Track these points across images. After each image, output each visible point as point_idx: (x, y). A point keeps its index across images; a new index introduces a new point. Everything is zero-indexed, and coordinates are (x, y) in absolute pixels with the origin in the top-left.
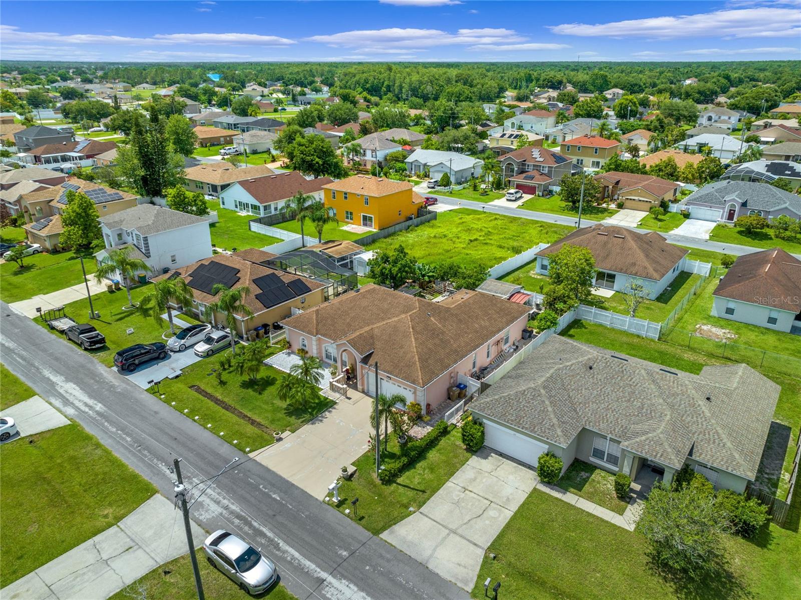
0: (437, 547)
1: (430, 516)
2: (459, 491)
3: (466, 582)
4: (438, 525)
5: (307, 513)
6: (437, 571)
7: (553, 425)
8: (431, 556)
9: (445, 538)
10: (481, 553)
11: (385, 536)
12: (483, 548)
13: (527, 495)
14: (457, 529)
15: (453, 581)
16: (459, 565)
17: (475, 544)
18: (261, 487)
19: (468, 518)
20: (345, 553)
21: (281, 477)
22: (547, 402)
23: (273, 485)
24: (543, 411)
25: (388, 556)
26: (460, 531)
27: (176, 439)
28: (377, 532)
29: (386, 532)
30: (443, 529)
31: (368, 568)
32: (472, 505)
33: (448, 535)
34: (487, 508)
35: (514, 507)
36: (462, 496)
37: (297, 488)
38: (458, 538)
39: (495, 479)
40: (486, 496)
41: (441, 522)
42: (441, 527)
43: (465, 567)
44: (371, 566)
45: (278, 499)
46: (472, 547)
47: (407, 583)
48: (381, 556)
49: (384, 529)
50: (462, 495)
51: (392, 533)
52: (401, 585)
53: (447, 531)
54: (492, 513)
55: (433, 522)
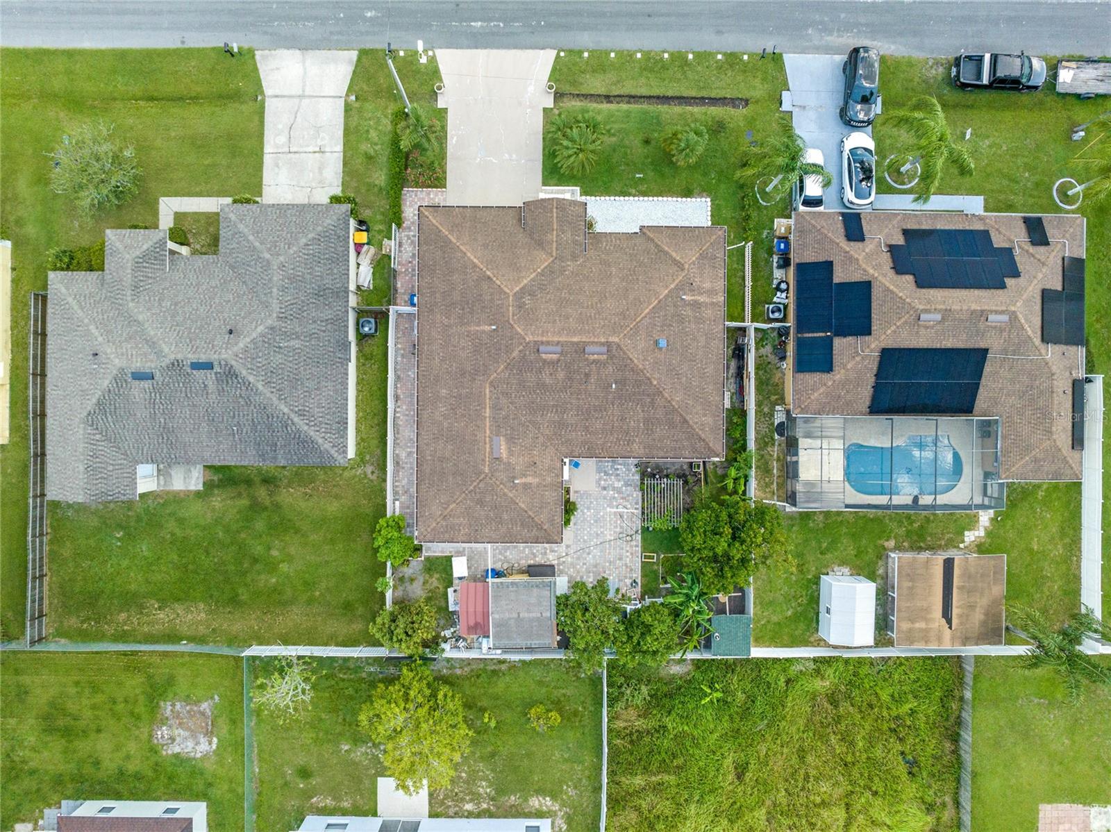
0: (305, 73)
1: (331, 100)
2: (325, 146)
3: (264, 57)
4: (318, 94)
5: (434, 28)
6: (291, 51)
7: (241, 221)
8: (304, 62)
9: (304, 86)
10: (268, 91)
11: (354, 55)
12: (269, 97)
13: (264, 183)
14: (301, 101)
15: (273, 52)
16: (278, 69)
17: (277, 96)
18: (502, 25)
19: (299, 120)
20: (369, 14)
21: (498, 48)
22: (257, 244)
23: (493, 34)
24: (258, 233)
25: (336, 38)
26: (296, 101)
27: (649, 16)
28: (363, 53)
29: (355, 58)
30: (311, 94)
31: (342, 15)
32: (303, 137)
33: (304, 91)
34: (290, 141)
35: (267, 159)
36: (319, 140)
37: (469, 47)
38: (293, 93)
39: (302, 184)
40: (297, 155)
41: (317, 99)
42: (315, 94)
43: (272, 70)
44: (341, 19)
45: (472, 24)
46: (278, 92)
47: (304, 25)
48: (340, 33)
49: (359, 60)
50: (319, 142)
51: (350, 62)
52: (308, 19)
53: (306, 94)
54: (282, 139)
55: (322, 95)
